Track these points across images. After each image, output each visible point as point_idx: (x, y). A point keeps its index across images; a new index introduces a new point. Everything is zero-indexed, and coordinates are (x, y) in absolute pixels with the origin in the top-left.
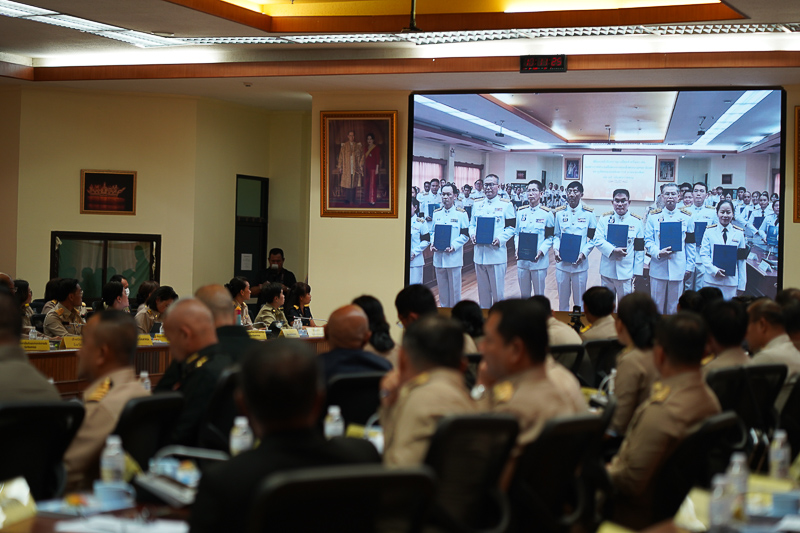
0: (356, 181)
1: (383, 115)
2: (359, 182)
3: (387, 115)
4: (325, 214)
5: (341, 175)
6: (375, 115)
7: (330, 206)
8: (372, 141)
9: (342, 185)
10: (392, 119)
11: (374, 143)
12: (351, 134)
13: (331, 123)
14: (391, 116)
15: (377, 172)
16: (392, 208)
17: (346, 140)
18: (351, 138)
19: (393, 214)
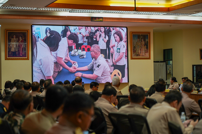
0: (16, 50)
1: (25, 31)
2: (17, 50)
3: (26, 31)
4: (6, 59)
5: (11, 48)
6: (22, 31)
7: (8, 57)
8: (21, 38)
9: (12, 51)
10: (28, 32)
11: (22, 39)
12: (15, 36)
13: (9, 33)
14: (28, 31)
15: (22, 47)
16: (28, 57)
17: (13, 38)
18: (14, 37)
19: (28, 59)
